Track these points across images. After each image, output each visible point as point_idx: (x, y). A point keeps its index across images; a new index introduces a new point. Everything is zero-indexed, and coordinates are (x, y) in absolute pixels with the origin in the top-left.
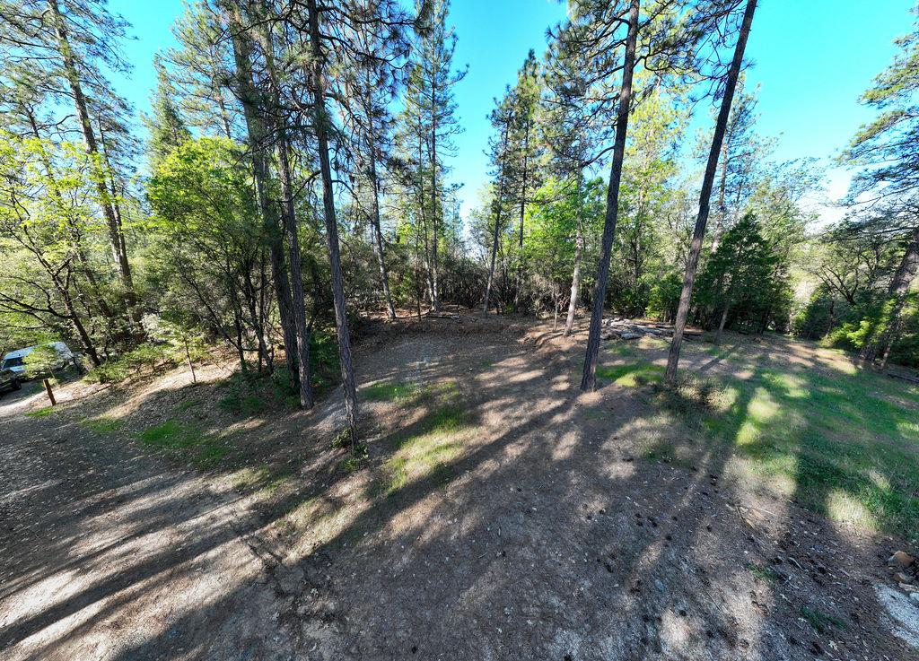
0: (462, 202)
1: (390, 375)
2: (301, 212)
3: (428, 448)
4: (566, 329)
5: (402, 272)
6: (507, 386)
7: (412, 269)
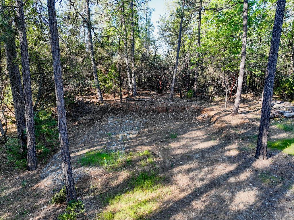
0: (154, 10)
1: (100, 145)
2: (30, 16)
3: (130, 204)
4: (234, 109)
5: (108, 66)
6: (190, 153)
7: (116, 64)
